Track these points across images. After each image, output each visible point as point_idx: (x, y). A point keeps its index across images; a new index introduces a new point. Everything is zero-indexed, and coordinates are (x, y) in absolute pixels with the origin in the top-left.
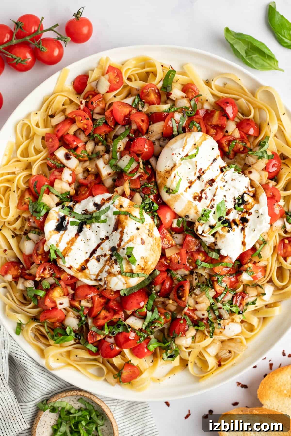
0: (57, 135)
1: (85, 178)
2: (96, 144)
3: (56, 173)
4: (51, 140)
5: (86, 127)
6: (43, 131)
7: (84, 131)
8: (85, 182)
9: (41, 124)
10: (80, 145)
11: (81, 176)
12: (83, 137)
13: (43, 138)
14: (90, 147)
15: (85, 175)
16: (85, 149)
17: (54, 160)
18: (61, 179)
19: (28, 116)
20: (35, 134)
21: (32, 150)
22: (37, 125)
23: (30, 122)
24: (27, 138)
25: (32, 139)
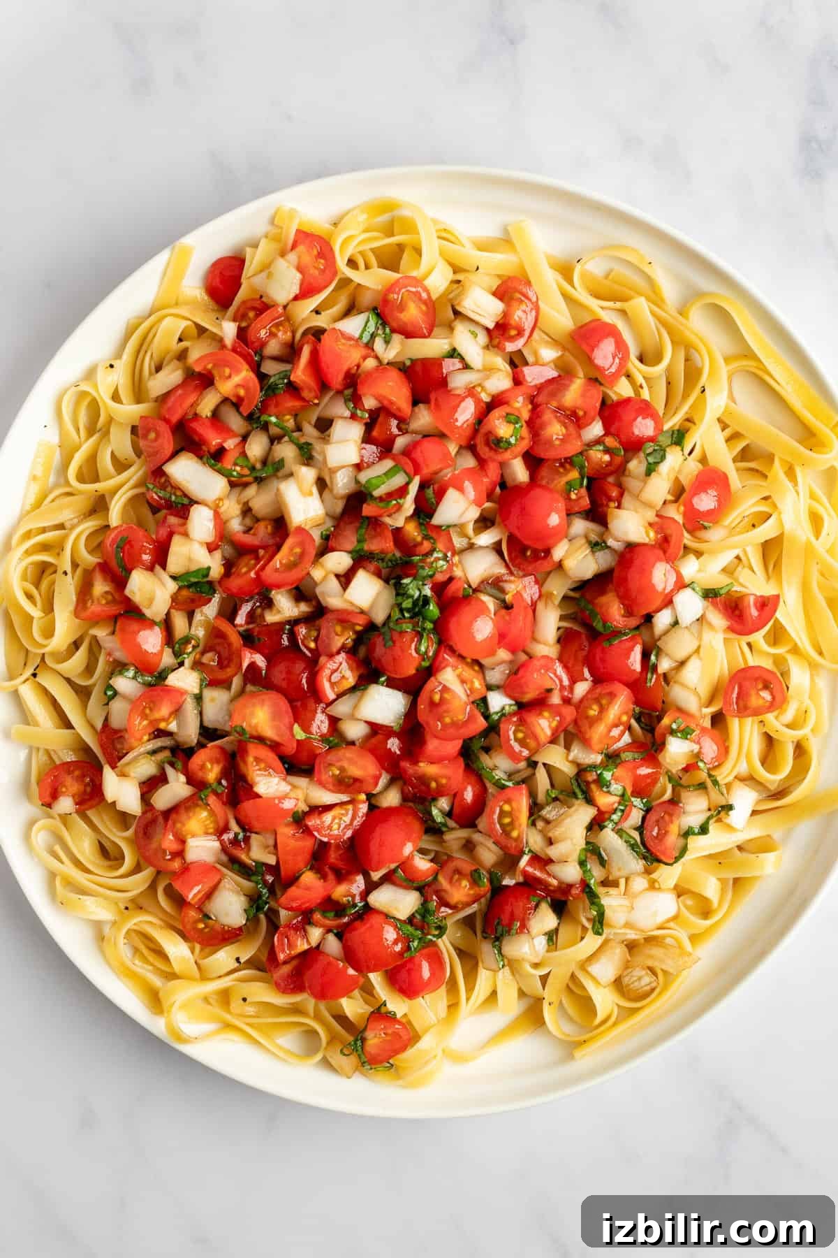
0: (167, 421)
1: (248, 530)
2: (274, 440)
3: (173, 520)
4: (152, 435)
5: (242, 392)
6: (130, 411)
7: (236, 404)
8: (248, 539)
9: (125, 394)
10: (230, 444)
11: (236, 525)
12: (235, 422)
13: (134, 430)
14: (256, 447)
15: (248, 521)
16: (244, 454)
17: (163, 487)
18: (186, 535)
19: (90, 374)
20: (110, 420)
21: (106, 462)
22: (116, 397)
23: (97, 391)
24: (91, 431)
25: (106, 433)
